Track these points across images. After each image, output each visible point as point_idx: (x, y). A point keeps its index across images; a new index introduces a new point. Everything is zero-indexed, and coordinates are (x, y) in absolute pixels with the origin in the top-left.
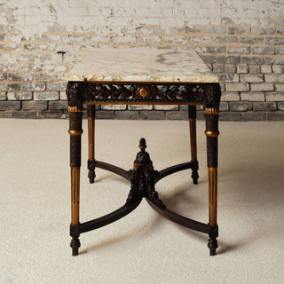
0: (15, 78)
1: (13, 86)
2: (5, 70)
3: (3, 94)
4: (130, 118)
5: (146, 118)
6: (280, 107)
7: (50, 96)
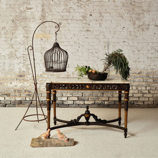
0: (29, 92)
1: (28, 95)
2: (25, 89)
3: (24, 98)
4: (75, 107)
5: (81, 107)
6: (135, 103)
7: (43, 99)
